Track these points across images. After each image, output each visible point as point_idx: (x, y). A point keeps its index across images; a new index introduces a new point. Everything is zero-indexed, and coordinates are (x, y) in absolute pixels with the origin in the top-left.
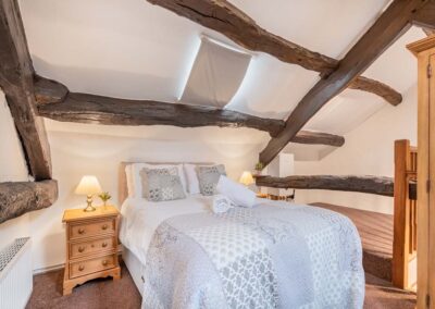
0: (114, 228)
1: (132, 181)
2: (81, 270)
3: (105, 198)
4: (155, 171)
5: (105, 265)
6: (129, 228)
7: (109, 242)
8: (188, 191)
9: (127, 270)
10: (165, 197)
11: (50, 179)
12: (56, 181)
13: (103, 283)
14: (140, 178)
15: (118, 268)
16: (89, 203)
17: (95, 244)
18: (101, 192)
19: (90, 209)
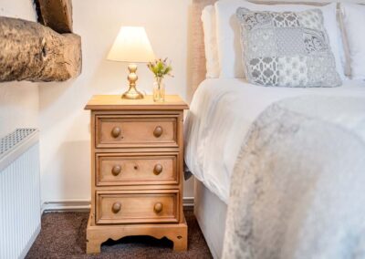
0: (176, 138)
1: (213, 40)
2: (116, 211)
3: (161, 71)
4: (265, 16)
5: (158, 212)
6: (205, 134)
7: (167, 165)
8: (349, 75)
9: (202, 237)
10: (288, 79)
11: (70, 32)
12: (79, 38)
13: (154, 250)
14: (231, 34)
15: (184, 226)
16: (132, 82)
17: (141, 163)
18: (152, 58)
19: (132, 94)
